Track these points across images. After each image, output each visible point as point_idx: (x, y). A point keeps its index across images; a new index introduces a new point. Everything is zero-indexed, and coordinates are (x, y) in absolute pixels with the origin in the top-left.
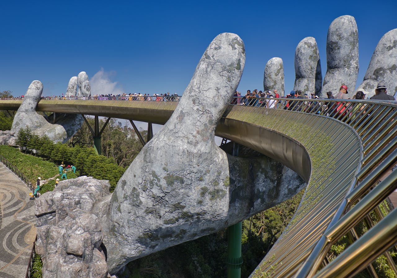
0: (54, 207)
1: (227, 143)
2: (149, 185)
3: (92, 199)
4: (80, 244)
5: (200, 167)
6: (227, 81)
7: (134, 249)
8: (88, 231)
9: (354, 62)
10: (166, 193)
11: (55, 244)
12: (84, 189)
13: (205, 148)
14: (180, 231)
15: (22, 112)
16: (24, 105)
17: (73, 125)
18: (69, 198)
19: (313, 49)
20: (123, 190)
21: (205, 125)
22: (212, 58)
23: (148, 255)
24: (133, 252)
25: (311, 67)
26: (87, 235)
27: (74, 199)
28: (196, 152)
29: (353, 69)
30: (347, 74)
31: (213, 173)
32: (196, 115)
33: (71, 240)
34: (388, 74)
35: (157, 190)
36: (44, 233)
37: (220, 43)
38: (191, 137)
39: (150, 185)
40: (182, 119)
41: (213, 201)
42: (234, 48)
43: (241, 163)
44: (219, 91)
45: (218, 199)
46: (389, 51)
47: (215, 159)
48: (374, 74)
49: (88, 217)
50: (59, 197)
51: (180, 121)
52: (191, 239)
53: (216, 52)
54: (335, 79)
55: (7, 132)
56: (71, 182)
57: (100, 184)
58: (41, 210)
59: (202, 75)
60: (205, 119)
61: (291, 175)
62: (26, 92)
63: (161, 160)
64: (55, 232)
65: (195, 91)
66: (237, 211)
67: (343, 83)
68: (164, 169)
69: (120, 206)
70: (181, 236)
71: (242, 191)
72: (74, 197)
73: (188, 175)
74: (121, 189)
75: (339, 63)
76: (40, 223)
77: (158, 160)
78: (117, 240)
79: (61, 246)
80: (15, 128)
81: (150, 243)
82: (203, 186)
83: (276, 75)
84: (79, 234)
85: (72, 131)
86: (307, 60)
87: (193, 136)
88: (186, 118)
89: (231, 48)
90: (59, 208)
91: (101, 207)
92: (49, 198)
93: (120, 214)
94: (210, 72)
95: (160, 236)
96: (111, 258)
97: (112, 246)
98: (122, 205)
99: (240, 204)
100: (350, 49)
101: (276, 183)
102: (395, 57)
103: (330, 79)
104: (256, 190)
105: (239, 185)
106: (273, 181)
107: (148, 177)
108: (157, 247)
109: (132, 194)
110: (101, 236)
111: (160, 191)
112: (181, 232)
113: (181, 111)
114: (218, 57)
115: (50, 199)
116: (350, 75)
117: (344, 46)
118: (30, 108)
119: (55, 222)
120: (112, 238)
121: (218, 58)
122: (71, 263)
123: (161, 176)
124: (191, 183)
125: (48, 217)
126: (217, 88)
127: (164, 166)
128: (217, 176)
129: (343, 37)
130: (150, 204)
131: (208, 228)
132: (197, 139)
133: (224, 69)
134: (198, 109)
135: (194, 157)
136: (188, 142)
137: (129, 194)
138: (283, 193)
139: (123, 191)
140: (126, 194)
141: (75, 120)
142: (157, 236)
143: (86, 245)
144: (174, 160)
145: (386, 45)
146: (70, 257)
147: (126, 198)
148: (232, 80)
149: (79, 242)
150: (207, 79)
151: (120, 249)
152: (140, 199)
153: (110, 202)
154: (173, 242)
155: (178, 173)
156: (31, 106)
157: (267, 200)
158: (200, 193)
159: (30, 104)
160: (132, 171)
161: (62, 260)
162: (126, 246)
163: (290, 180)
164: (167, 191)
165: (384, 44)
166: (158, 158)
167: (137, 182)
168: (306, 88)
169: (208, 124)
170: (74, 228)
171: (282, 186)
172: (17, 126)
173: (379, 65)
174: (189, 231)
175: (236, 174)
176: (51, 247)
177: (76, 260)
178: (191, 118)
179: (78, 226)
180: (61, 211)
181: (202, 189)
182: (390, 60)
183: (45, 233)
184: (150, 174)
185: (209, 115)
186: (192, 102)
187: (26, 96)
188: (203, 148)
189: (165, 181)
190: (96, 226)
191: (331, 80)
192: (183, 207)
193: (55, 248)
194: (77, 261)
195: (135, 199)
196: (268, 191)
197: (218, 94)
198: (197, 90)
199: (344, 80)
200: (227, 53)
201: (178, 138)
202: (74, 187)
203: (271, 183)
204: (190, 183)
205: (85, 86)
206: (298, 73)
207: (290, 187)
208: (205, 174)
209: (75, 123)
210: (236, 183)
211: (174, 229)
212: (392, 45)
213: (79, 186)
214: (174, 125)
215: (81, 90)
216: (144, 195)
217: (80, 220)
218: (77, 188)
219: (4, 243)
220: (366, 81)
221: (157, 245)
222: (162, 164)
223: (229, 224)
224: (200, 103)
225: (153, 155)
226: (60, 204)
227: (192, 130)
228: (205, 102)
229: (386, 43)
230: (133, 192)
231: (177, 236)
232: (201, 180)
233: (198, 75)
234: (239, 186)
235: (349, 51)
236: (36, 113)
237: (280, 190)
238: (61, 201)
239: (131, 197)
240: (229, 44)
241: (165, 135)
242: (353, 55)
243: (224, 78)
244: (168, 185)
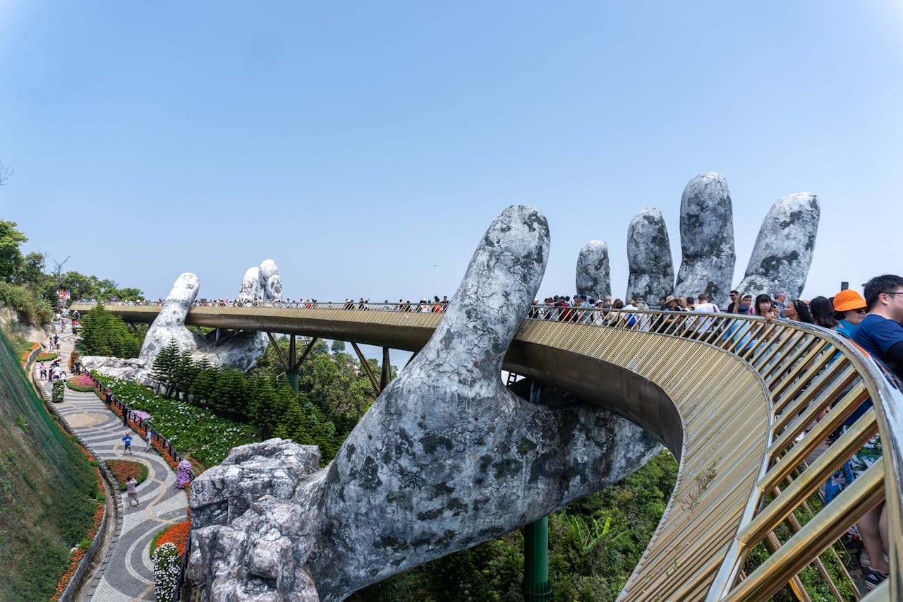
0: (226, 493)
1: (517, 381)
2: (394, 453)
3: (292, 479)
4: (274, 558)
5: (479, 421)
6: (520, 282)
7: (363, 567)
8: (288, 535)
9: (728, 246)
10: (422, 467)
11: (224, 559)
12: (278, 461)
13: (488, 389)
14: (445, 533)
15: (161, 326)
16: (164, 314)
17: (250, 350)
18: (252, 477)
19: (657, 227)
20: (349, 461)
21: (487, 352)
22: (496, 245)
23: (387, 578)
24: (362, 573)
25: (655, 256)
26: (285, 542)
27: (261, 479)
28: (472, 396)
29: (725, 258)
30: (716, 266)
31: (501, 432)
32: (471, 337)
33: (258, 550)
34: (784, 266)
35: (407, 461)
36: (207, 541)
37: (510, 222)
38: (464, 371)
39: (396, 452)
40: (449, 344)
41: (500, 480)
42: (532, 229)
43: (545, 414)
44: (509, 298)
45: (509, 477)
46: (783, 229)
47: (503, 409)
48: (762, 266)
49: (288, 509)
50: (236, 475)
51: (445, 345)
52: (461, 547)
53: (503, 234)
54: (696, 275)
55: (133, 360)
56: (253, 449)
57: (305, 452)
58: (201, 499)
59: (481, 272)
60: (486, 343)
61: (630, 435)
62: (168, 294)
63: (415, 410)
64: (228, 538)
65: (470, 298)
66: (541, 496)
67: (710, 280)
68: (420, 425)
69: (343, 489)
70: (445, 541)
71: (548, 462)
72: (261, 476)
73: (460, 435)
74: (346, 459)
75: (702, 250)
76: (198, 522)
77: (410, 411)
78: (335, 551)
79: (237, 564)
80: (147, 355)
81: (391, 555)
82: (484, 454)
83: (597, 269)
84: (272, 541)
85: (248, 361)
86: (648, 245)
87: (468, 371)
88: (455, 341)
89: (527, 228)
90: (235, 494)
91: (308, 493)
92: (218, 477)
93: (342, 504)
94: (494, 267)
95: (410, 543)
96: (323, 585)
97: (325, 563)
98: (346, 488)
99: (545, 485)
100: (720, 226)
101: (605, 449)
102: (794, 238)
103: (688, 275)
104: (572, 461)
105: (543, 452)
106: (600, 445)
107: (393, 440)
108: (404, 563)
109: (364, 469)
110: (309, 543)
111: (411, 462)
112: (446, 535)
113: (448, 331)
114: (507, 243)
115: (219, 479)
116: (720, 268)
117: (710, 222)
118: (174, 320)
119: (226, 521)
120: (326, 547)
121: (506, 245)
122: (257, 594)
123: (415, 437)
124: (464, 450)
125: (214, 512)
126: (506, 292)
127: (419, 420)
128: (506, 436)
129: (707, 207)
130: (396, 484)
131: (492, 527)
132: (474, 376)
133: (516, 261)
134: (474, 327)
135: (468, 406)
136: (460, 381)
137: (359, 468)
138: (618, 465)
139: (350, 464)
140: (355, 469)
141: (253, 342)
142: (405, 542)
143: (284, 560)
144: (436, 410)
145: (778, 219)
146: (255, 582)
147: (353, 475)
148: (528, 279)
149: (272, 555)
150: (488, 278)
151: (340, 567)
152: (378, 477)
153: (326, 483)
154: (431, 552)
155: (444, 432)
156: (176, 316)
157: (590, 477)
158: (479, 465)
159: (175, 312)
160: (365, 428)
161: (240, 588)
162: (351, 562)
163: (630, 444)
164: (424, 463)
165: (776, 218)
166: (411, 406)
167: (373, 448)
168: (647, 289)
169: (491, 351)
170: (263, 529)
171: (616, 453)
172: (151, 350)
173: (769, 251)
174: (460, 533)
175: (538, 434)
176: (218, 564)
177: (266, 587)
178: (464, 341)
179: (271, 525)
180: (237, 499)
181: (482, 458)
182: (787, 243)
183: (210, 540)
184: (396, 434)
185: (492, 336)
186: (466, 316)
187: (169, 300)
188: (484, 390)
189: (421, 445)
190: (301, 526)
191: (690, 277)
192: (451, 490)
193: (226, 567)
194: (268, 590)
195: (370, 477)
196: (591, 462)
197: (507, 302)
198: (473, 296)
199: (711, 276)
200: (520, 237)
201: (442, 374)
202: (260, 457)
203: (596, 448)
204: (462, 449)
205: (273, 284)
206: (633, 265)
207: (629, 455)
208: (487, 433)
209: (253, 347)
210: (538, 448)
211: (435, 530)
212: (788, 220)
213: (267, 456)
214: (436, 352)
215: (265, 290)
216: (385, 469)
217: (275, 515)
218: (265, 459)
219: (128, 560)
220: (749, 277)
221: (404, 558)
222: (416, 418)
223: (528, 520)
224: (479, 317)
225: (402, 402)
226: (237, 488)
227: (465, 361)
228: (486, 315)
229: (779, 217)
230: (366, 465)
231: (439, 542)
232: (480, 442)
233: (474, 272)
234: (544, 454)
235: (718, 230)
236: (185, 329)
237: (612, 461)
238: (238, 482)
239: (363, 473)
240: (523, 221)
241: (421, 369)
242: (725, 235)
243: (516, 276)
244: (426, 453)
